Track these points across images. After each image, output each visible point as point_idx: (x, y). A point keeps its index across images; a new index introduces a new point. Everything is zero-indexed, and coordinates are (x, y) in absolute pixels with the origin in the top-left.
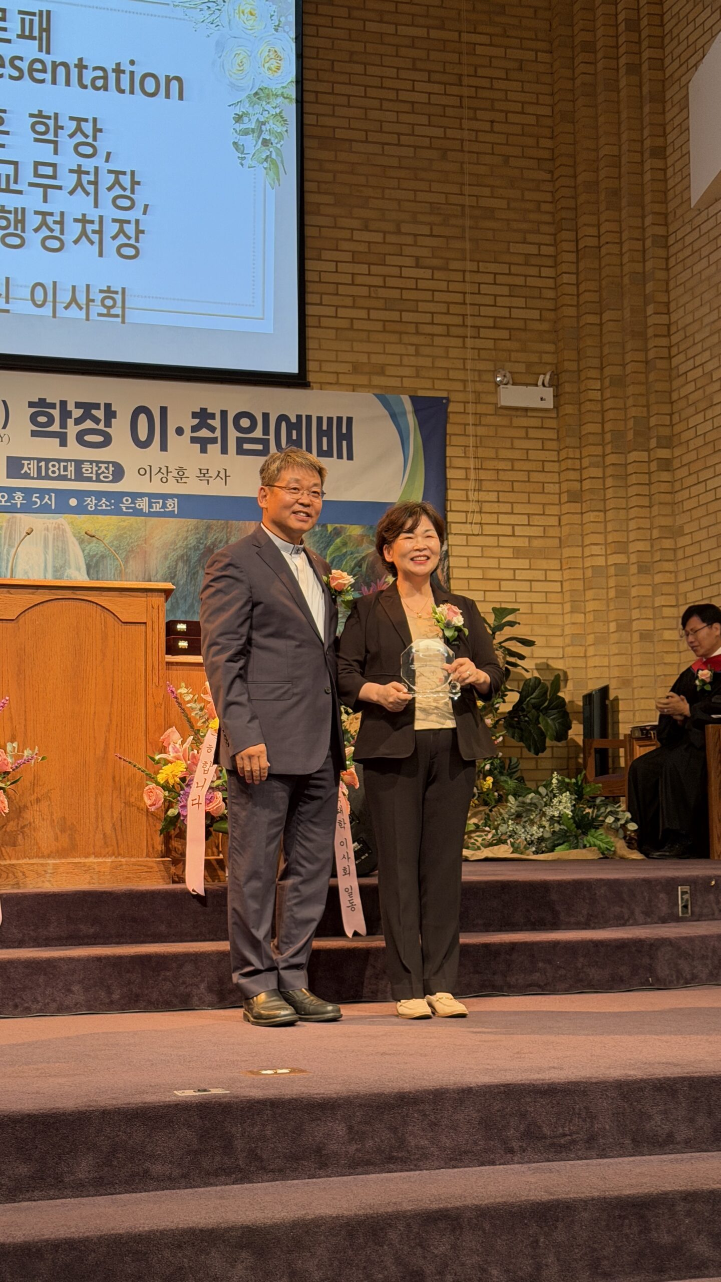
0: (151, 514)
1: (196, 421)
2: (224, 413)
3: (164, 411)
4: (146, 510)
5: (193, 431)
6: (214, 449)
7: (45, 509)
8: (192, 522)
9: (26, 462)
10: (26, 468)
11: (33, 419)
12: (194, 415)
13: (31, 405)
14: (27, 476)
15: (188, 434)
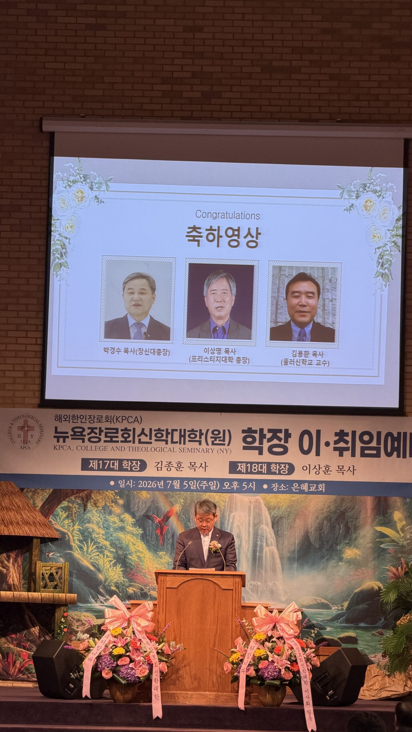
0: (309, 493)
1: (337, 438)
2: (354, 433)
3: (318, 432)
4: (306, 489)
5: (335, 444)
6: (347, 454)
7: (250, 491)
8: (332, 497)
9: (240, 464)
10: (239, 468)
11: (244, 440)
12: (336, 434)
13: (244, 431)
14: (240, 472)
15: (332, 445)
